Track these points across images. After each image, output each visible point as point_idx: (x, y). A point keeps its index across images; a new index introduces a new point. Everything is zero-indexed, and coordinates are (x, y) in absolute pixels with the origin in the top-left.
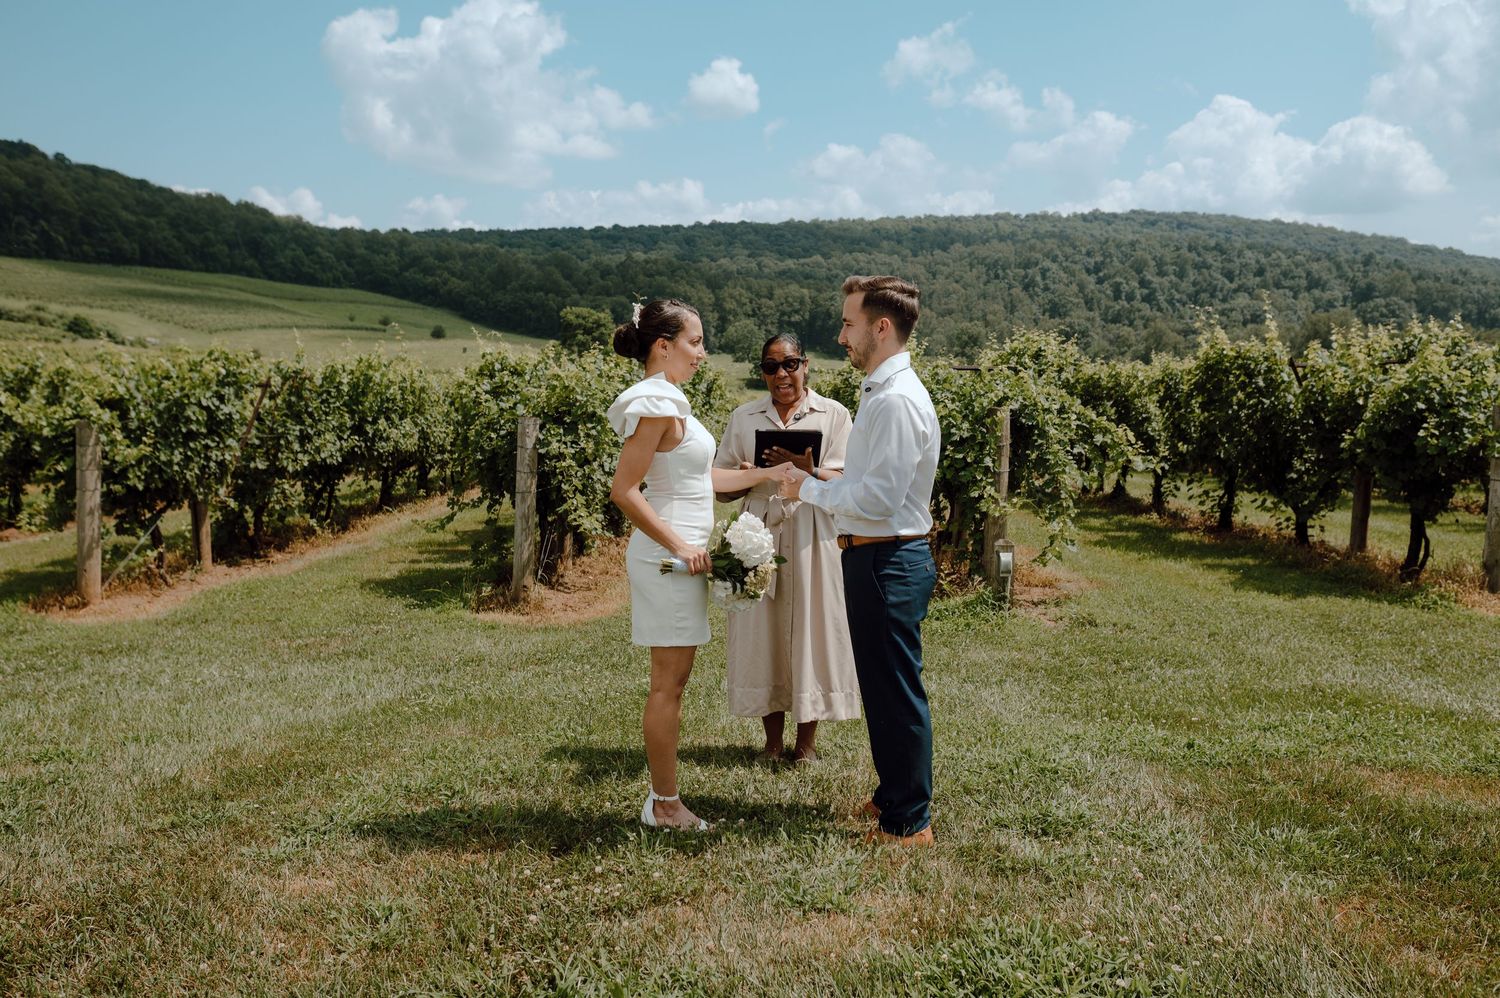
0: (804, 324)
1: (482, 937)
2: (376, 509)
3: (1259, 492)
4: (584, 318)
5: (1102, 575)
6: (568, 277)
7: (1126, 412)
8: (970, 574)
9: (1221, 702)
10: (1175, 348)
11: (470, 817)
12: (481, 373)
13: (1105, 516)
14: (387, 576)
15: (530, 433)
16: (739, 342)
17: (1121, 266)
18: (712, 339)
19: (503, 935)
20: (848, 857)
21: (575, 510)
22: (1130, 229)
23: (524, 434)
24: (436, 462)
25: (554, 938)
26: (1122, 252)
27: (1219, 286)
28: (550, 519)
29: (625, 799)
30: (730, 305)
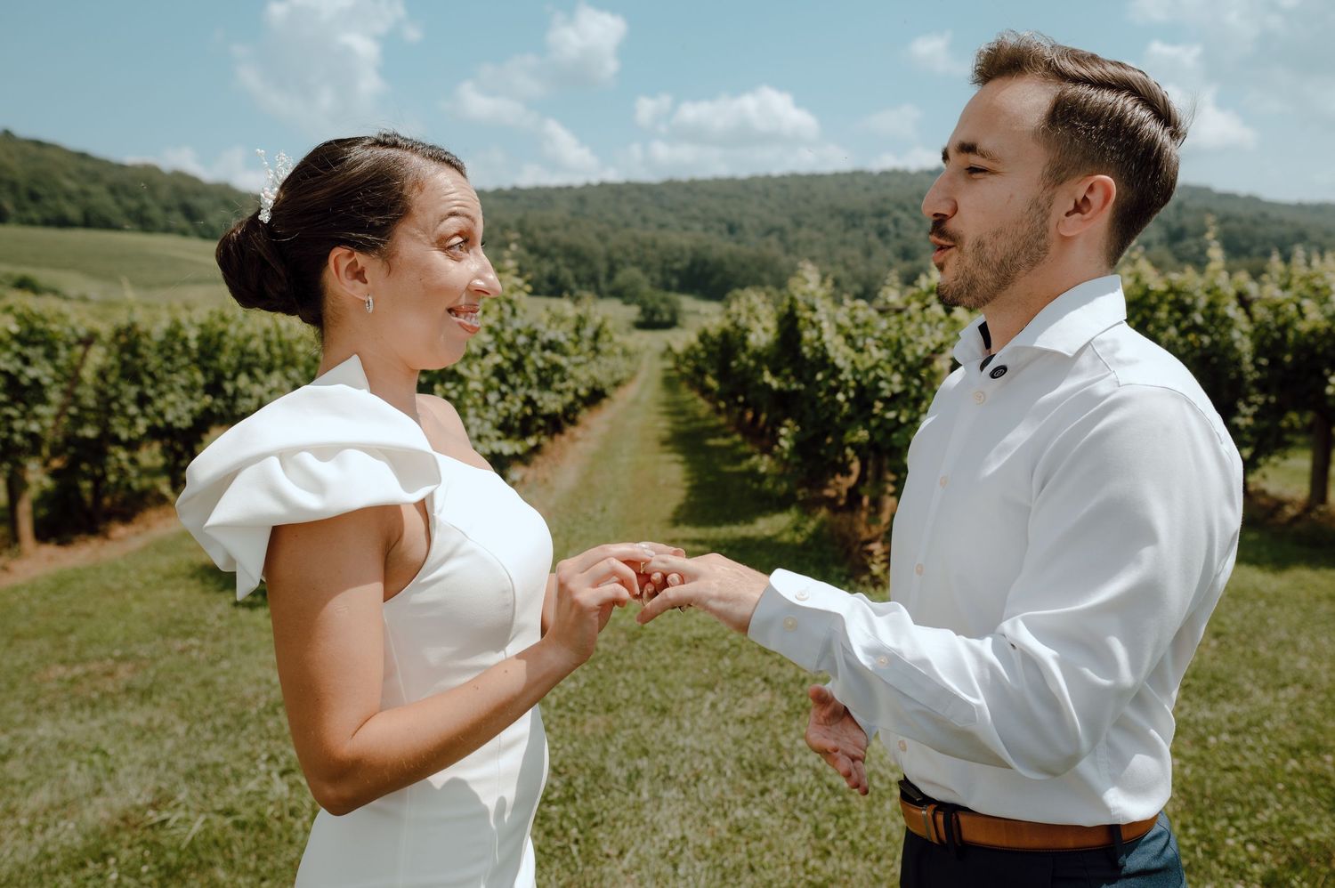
0: (685, 271)
16: (627, 287)
18: (602, 283)
30: (618, 255)
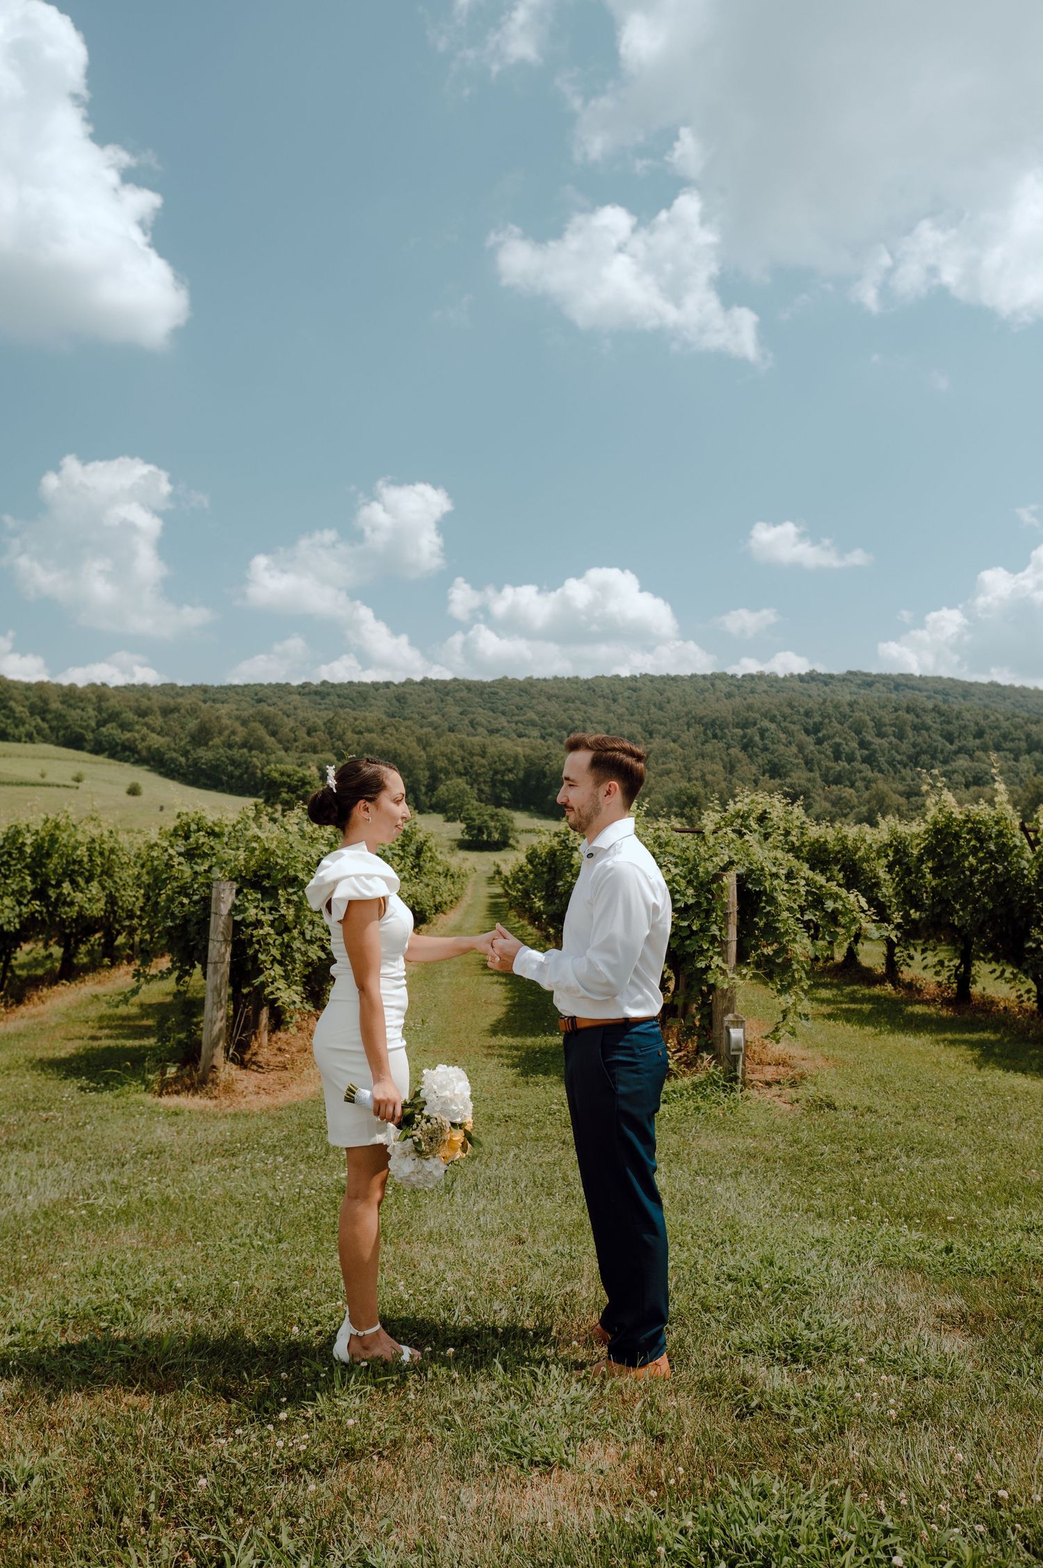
0: (518, 783)
1: (139, 1507)
2: (53, 979)
3: (997, 962)
4: (289, 776)
5: (838, 1053)
6: (273, 734)
7: (855, 876)
8: (698, 1051)
9: (976, 1197)
10: (898, 810)
11: (134, 1348)
12: (175, 833)
13: (837, 986)
14: (63, 1054)
15: (225, 897)
16: (450, 801)
17: (839, 727)
18: (423, 798)
19: (166, 1503)
20: (573, 1393)
21: (272, 983)
22: (847, 690)
23: (219, 899)
24: (123, 928)
25: (226, 1506)
26: (840, 713)
27: (940, 747)
28: (245, 991)
29: (317, 1323)
30: (441, 763)
